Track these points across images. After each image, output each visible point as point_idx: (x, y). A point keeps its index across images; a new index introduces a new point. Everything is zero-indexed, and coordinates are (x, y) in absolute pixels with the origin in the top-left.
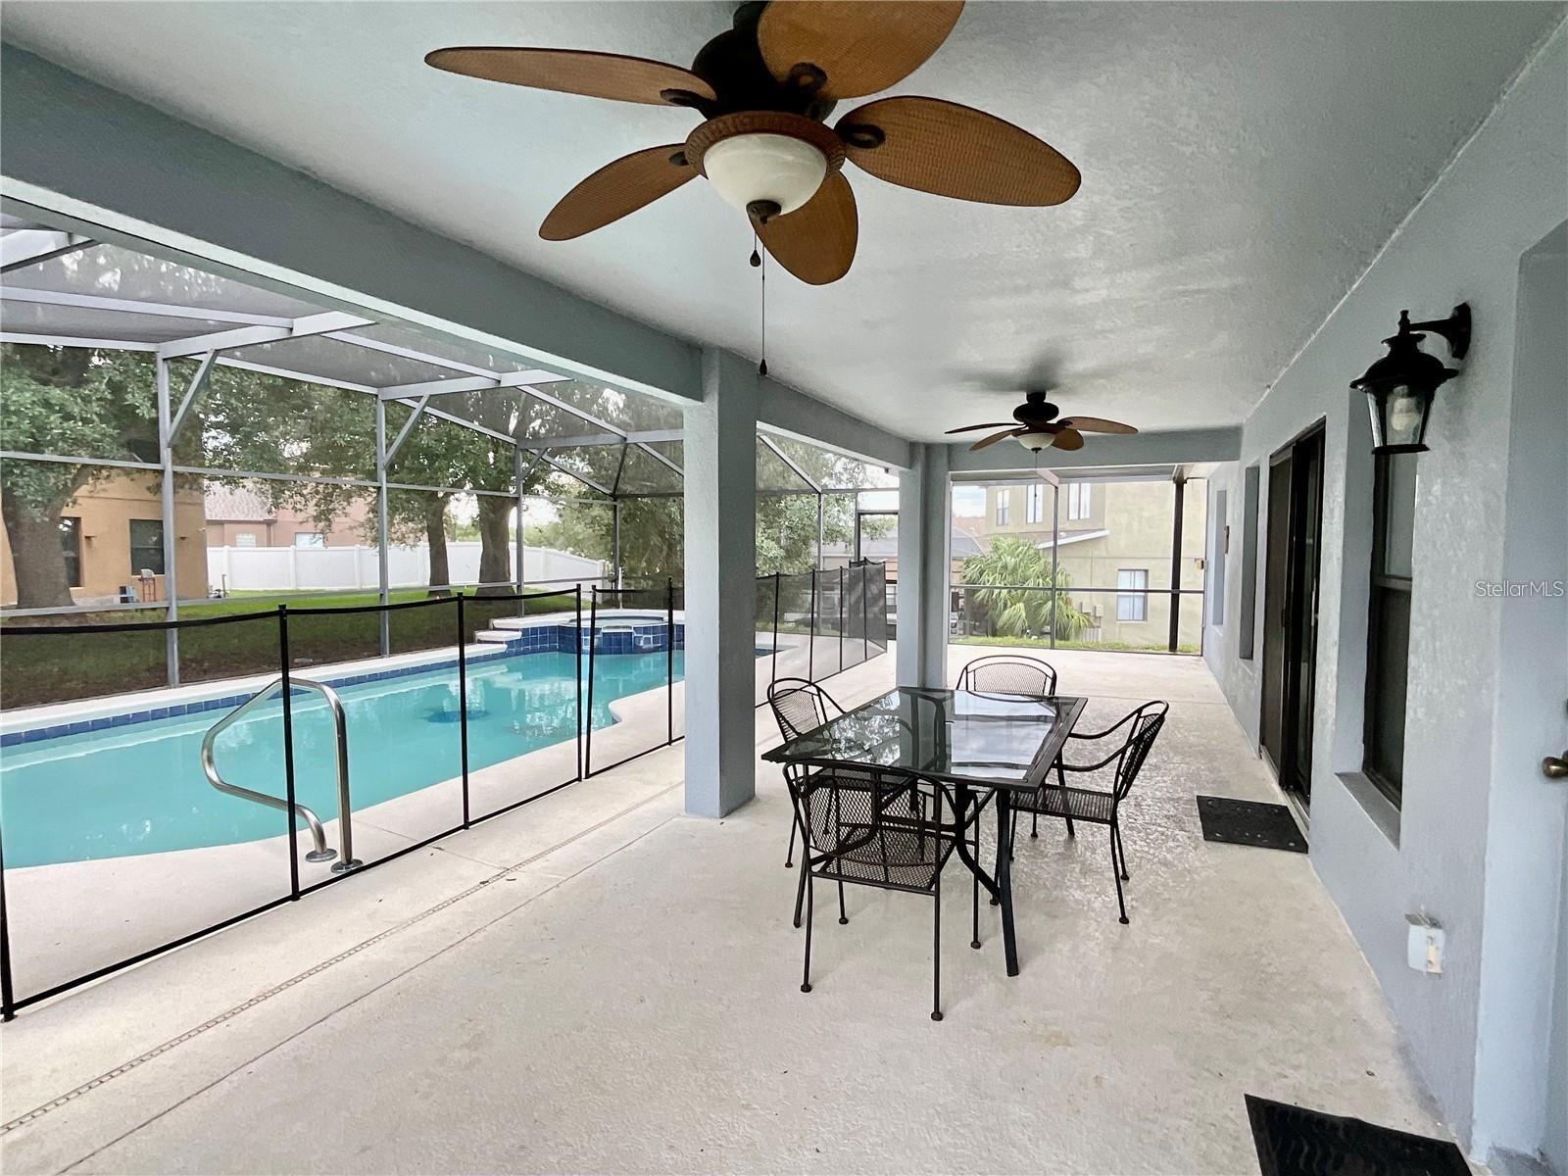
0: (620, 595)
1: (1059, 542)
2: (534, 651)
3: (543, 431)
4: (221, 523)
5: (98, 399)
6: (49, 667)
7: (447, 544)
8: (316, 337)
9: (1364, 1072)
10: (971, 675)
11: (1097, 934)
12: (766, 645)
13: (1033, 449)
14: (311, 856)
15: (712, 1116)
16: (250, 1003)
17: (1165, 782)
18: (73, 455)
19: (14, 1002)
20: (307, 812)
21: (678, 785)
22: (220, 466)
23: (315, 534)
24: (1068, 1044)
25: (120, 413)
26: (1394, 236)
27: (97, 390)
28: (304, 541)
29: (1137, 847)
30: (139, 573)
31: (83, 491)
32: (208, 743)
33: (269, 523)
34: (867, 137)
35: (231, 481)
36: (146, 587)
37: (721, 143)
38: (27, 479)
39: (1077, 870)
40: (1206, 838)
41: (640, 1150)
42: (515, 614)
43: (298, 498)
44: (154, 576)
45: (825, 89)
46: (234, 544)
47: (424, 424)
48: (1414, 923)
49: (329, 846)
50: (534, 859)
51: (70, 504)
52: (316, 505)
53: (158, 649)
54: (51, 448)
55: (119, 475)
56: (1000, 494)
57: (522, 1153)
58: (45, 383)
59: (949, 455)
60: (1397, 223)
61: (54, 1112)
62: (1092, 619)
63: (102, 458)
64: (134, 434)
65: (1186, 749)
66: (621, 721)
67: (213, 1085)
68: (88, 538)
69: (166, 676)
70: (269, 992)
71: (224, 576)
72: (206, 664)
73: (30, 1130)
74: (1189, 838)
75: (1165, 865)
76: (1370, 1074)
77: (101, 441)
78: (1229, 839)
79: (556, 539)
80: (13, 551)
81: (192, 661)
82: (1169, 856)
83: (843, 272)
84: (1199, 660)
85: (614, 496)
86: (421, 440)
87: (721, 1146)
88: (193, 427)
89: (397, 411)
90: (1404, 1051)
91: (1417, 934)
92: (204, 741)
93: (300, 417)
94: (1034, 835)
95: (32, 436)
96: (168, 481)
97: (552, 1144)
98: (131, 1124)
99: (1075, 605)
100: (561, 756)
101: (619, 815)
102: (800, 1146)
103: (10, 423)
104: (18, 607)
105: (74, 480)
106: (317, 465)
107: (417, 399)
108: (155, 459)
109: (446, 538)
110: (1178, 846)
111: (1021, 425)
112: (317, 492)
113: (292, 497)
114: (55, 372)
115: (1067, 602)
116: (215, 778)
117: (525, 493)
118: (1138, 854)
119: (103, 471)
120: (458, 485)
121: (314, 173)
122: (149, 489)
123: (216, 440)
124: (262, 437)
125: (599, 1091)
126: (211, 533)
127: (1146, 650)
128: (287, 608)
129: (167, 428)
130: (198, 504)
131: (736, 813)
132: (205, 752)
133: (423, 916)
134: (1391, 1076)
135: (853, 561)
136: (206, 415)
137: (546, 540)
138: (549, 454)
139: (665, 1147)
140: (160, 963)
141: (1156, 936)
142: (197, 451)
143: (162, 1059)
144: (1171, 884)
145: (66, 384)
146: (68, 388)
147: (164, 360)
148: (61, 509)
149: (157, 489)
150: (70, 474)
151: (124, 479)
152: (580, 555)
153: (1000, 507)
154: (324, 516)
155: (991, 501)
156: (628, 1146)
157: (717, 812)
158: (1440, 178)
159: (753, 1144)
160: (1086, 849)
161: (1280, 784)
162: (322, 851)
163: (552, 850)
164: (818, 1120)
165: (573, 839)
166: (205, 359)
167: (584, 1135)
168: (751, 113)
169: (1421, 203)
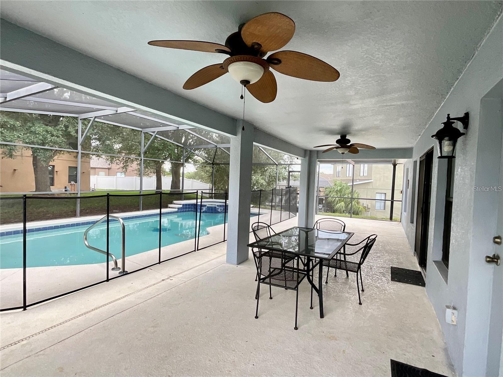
0: (213, 195)
1: (354, 184)
2: (186, 211)
3: (192, 143)
4: (95, 168)
5: (61, 130)
6: (43, 210)
7: (162, 177)
8: (124, 113)
9: (431, 356)
10: (318, 224)
11: (351, 308)
12: (256, 212)
13: (342, 153)
14: (113, 269)
15: (223, 352)
16: (92, 310)
17: (381, 262)
18: (53, 147)
19: (27, 305)
20: (113, 256)
21: (225, 254)
22: (96, 151)
23: (122, 172)
24: (336, 340)
25: (67, 135)
26: (452, 90)
27: (61, 127)
28: (119, 174)
29: (369, 282)
30: (71, 183)
31: (56, 157)
32: (86, 234)
33: (109, 169)
34: (276, 62)
35: (98, 156)
36: (72, 187)
37: (232, 64)
38: (41, 154)
39: (348, 288)
40: (392, 280)
41: (201, 360)
42: (181, 199)
43: (118, 161)
44: (75, 184)
45: (262, 49)
46: (98, 175)
47: (156, 140)
48: (448, 308)
49: (118, 266)
50: (179, 274)
51: (52, 161)
52: (123, 163)
53: (74, 206)
54: (48, 145)
55: (67, 153)
56: (338, 167)
57: (166, 359)
58: (47, 125)
59: (317, 154)
60: (452, 86)
61: (35, 337)
62: (367, 209)
63: (61, 148)
64: (71, 141)
65: (390, 252)
66: (210, 233)
67: (80, 332)
68: (56, 171)
69: (76, 214)
70: (98, 307)
71: (95, 184)
72: (88, 211)
73: (28, 341)
74: (386, 280)
75: (377, 288)
76: (433, 356)
77: (62, 143)
78: (399, 281)
79: (196, 177)
80: (35, 175)
81: (83, 210)
82: (378, 285)
83: (273, 99)
84: (400, 223)
85: (213, 164)
86: (155, 145)
87: (225, 361)
88: (88, 139)
89: (147, 136)
90: (446, 350)
91: (449, 311)
92: (85, 233)
93: (119, 137)
94: (335, 276)
95: (42, 140)
96: (80, 155)
97: (175, 356)
98: (56, 341)
99: (361, 204)
100: (190, 244)
101: (206, 263)
102: (248, 363)
103: (36, 137)
104: (35, 191)
105: (53, 154)
106: (124, 151)
107: (154, 132)
108: (76, 148)
109: (162, 175)
110: (382, 282)
111: (338, 145)
112: (123, 160)
113: (116, 160)
114: (50, 122)
115: (358, 203)
116: (87, 244)
117: (185, 162)
118: (368, 284)
119: (62, 152)
120: (165, 159)
121: (122, 69)
122: (74, 157)
123: (95, 143)
124: (108, 142)
125: (190, 343)
126: (92, 171)
127: (382, 219)
128: (110, 194)
129: (80, 140)
130: (88, 162)
131: (242, 264)
132: (85, 236)
133: (144, 289)
134: (440, 357)
135: (287, 187)
136: (92, 136)
137: (193, 177)
138: (193, 150)
139: (208, 360)
140: (68, 297)
141: (370, 309)
142: (89, 146)
143: (66, 324)
144: (378, 294)
145: (53, 126)
146: (53, 127)
147: (80, 119)
148: (49, 162)
149: (76, 157)
150: (52, 152)
151: (68, 154)
152: (203, 182)
153: (338, 171)
154: (125, 167)
155: (335, 169)
156: (197, 359)
157: (236, 263)
158: (463, 73)
159: (234, 361)
160: (351, 281)
161: (419, 264)
162: (116, 268)
163: (185, 272)
164: (255, 356)
165: (191, 269)
166: (92, 119)
167: (185, 355)
168: (240, 56)
169: (458, 80)
